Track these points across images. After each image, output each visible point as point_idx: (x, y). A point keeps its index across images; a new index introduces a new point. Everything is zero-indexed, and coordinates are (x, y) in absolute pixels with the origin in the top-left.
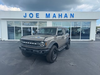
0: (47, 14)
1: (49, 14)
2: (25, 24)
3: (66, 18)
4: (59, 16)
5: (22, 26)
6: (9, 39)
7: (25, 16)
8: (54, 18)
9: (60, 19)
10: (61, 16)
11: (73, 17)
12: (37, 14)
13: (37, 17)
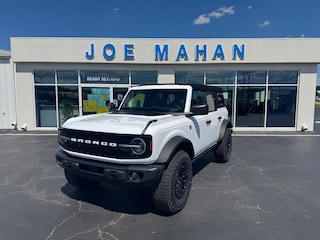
0: (157, 47)
1: (166, 47)
2: (89, 79)
3: (218, 60)
4: (198, 52)
5: (81, 85)
6: (39, 125)
7: (90, 54)
8: (182, 61)
9: (200, 61)
10: (204, 51)
11: (242, 55)
12: (126, 46)
13: (127, 58)
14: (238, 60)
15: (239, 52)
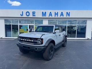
0: (43, 12)
1: (45, 12)
2: (22, 22)
3: (62, 17)
4: (55, 14)
5: (19, 24)
7: (22, 14)
8: (50, 17)
9: (56, 17)
10: (57, 14)
11: (69, 15)
12: (33, 12)
13: (33, 15)
14: (68, 17)
15: (68, 14)
